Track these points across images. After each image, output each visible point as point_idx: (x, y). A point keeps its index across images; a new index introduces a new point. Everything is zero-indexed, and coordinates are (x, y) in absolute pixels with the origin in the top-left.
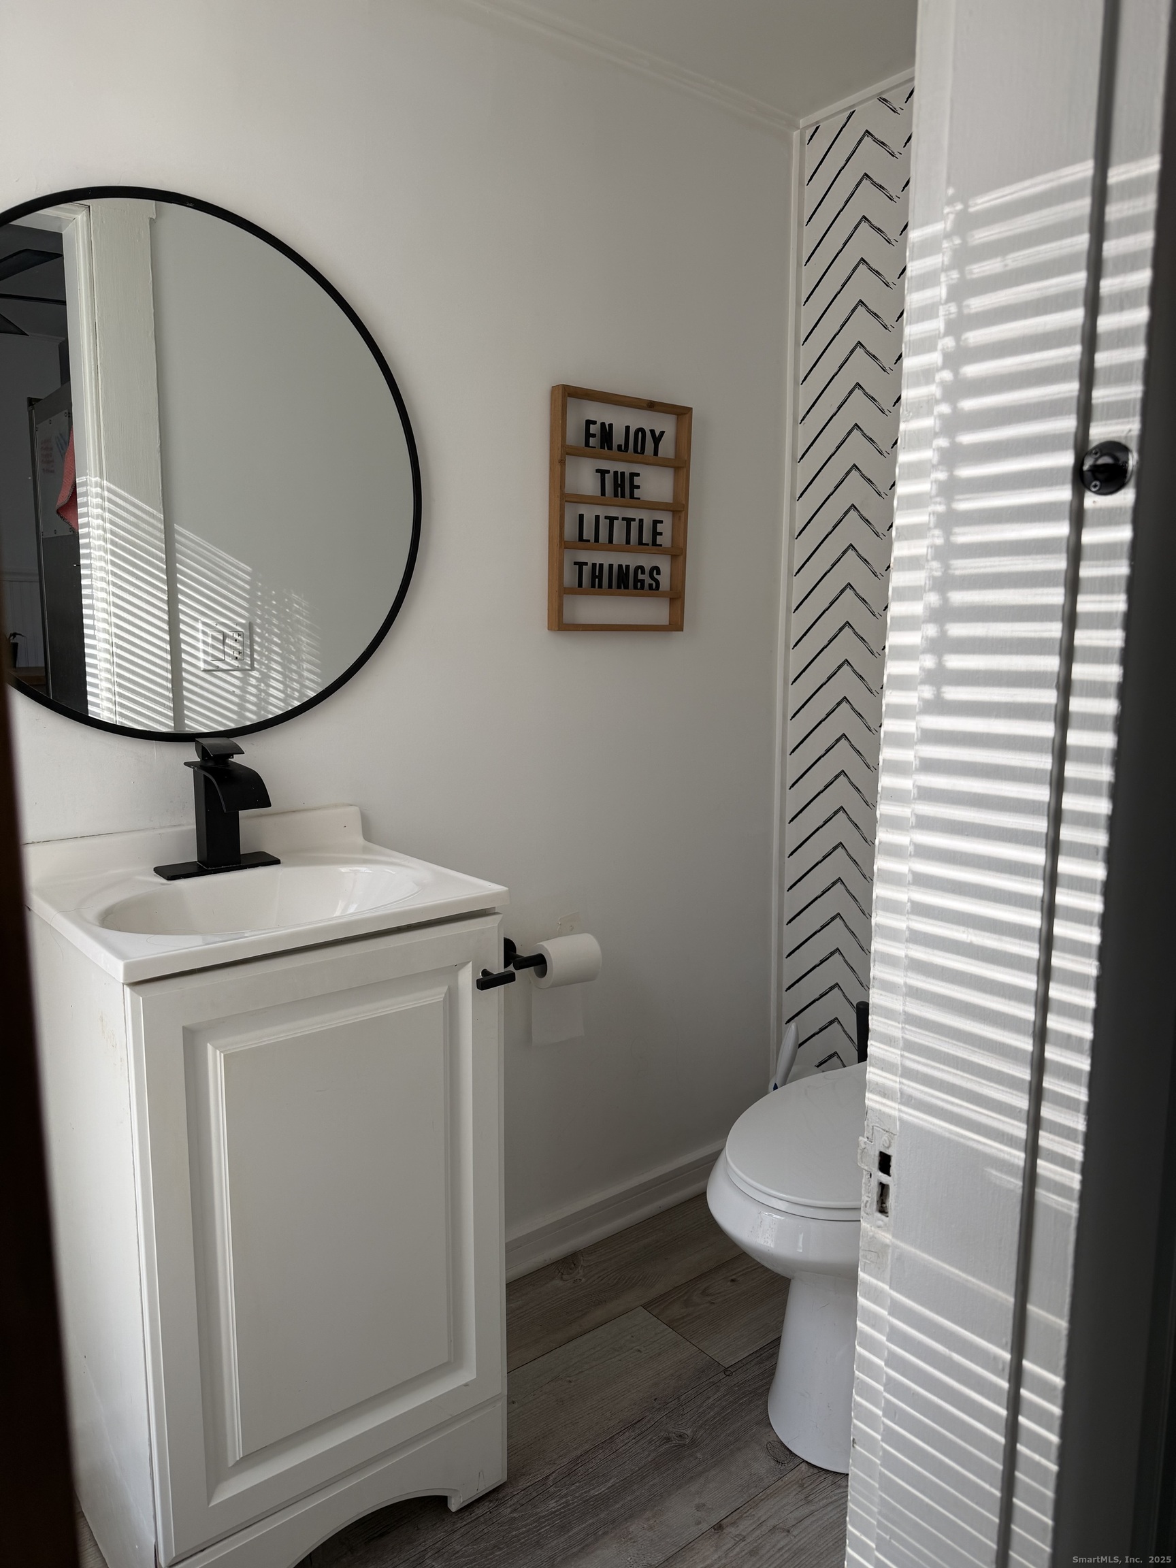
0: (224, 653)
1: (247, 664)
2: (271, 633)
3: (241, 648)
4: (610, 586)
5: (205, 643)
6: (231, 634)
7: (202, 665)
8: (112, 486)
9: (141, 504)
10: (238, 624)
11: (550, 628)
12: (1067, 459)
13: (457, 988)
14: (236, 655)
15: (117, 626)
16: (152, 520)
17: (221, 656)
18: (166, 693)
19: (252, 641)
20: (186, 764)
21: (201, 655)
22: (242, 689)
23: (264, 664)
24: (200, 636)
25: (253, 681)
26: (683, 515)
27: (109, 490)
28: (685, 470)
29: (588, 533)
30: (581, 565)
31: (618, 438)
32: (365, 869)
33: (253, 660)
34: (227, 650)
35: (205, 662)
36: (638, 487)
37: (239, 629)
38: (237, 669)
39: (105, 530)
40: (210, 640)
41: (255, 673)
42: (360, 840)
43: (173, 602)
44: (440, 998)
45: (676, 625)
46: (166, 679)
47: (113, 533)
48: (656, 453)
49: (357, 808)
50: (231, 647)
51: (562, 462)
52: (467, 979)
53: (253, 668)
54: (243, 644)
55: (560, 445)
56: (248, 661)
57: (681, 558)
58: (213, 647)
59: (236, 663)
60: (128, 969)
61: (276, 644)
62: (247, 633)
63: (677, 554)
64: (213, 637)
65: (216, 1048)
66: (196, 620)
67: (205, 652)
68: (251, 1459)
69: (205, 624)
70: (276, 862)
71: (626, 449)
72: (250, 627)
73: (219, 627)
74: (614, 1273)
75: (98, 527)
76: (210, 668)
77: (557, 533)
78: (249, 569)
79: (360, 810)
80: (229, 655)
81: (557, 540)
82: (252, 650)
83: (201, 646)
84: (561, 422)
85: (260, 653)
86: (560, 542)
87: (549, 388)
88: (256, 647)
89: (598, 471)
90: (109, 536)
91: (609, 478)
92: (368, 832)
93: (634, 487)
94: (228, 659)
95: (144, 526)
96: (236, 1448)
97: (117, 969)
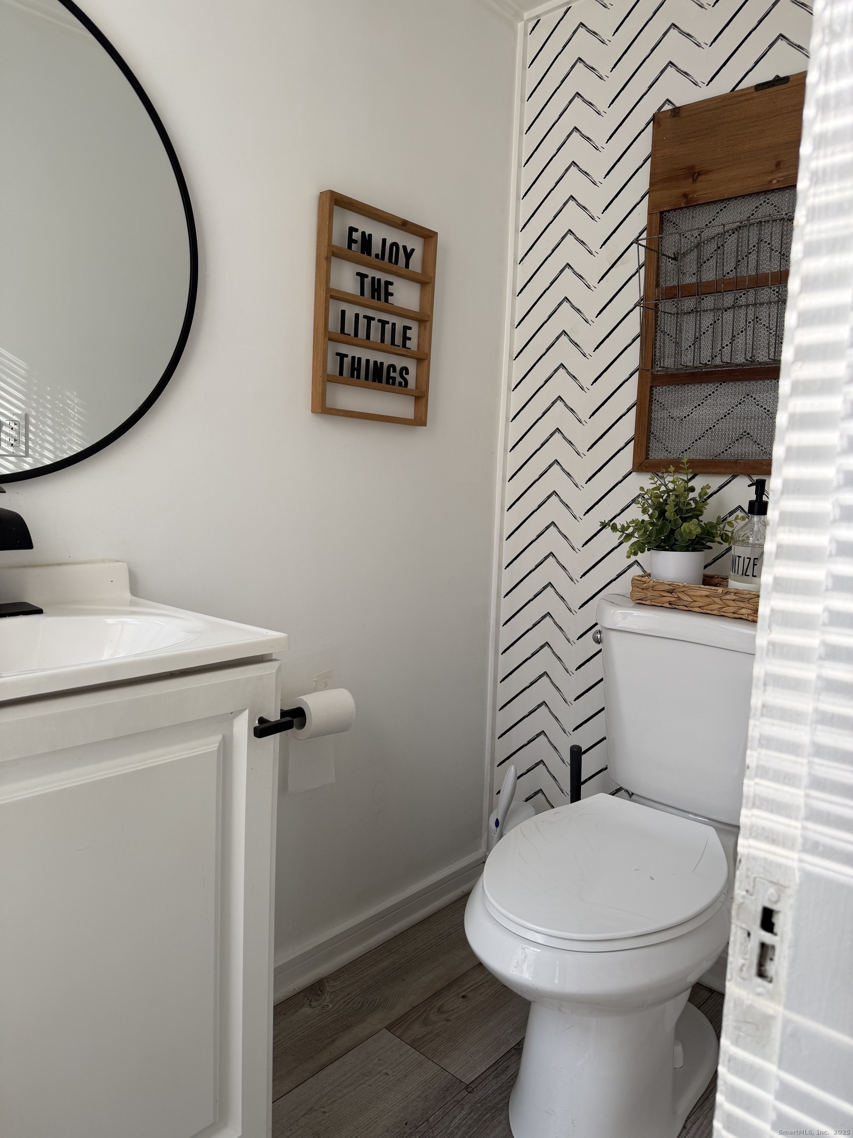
3: (16, 436)
4: (367, 378)
10: (15, 414)
11: (313, 411)
13: (232, 737)
14: (12, 442)
19: (27, 430)
26: (428, 324)
28: (430, 285)
29: (349, 328)
30: (342, 356)
31: (376, 248)
32: (133, 620)
36: (392, 294)
37: (16, 419)
42: (127, 595)
45: (420, 420)
48: (407, 266)
49: (124, 565)
51: (328, 259)
52: (242, 726)
54: (18, 432)
55: (326, 244)
57: (426, 362)
62: (23, 423)
63: (422, 359)
70: (40, 611)
71: (383, 258)
72: (26, 417)
74: (358, 997)
77: (322, 324)
78: (27, 365)
79: (128, 566)
81: (320, 332)
84: (327, 223)
86: (324, 333)
87: (317, 193)
89: (358, 274)
91: (367, 281)
92: (135, 588)
93: (388, 294)
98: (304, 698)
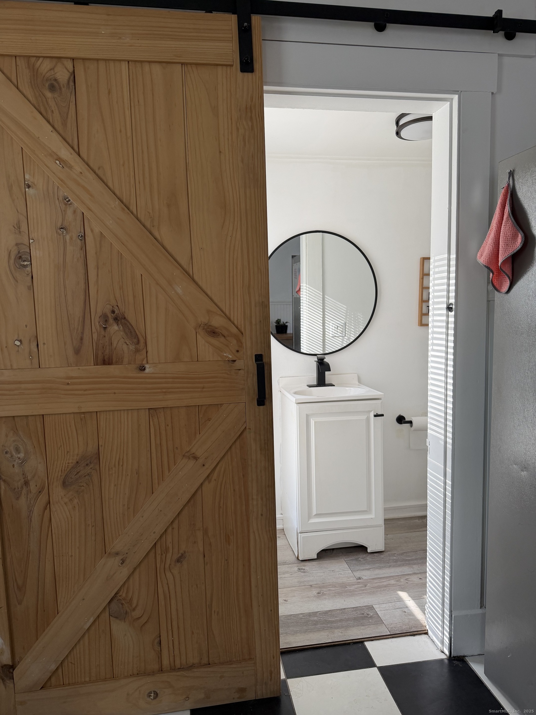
0: (337, 331)
1: (344, 335)
2: (351, 325)
3: (342, 330)
5: (332, 329)
6: (339, 326)
7: (331, 335)
8: (309, 286)
9: (315, 290)
10: (342, 323)
11: (419, 326)
12: (445, 306)
13: (370, 417)
14: (341, 332)
15: (309, 325)
16: (319, 295)
17: (336, 332)
18: (321, 343)
19: (345, 328)
20: (315, 361)
21: (331, 332)
22: (342, 342)
23: (349, 335)
24: (331, 327)
25: (345, 340)
27: (308, 288)
33: (345, 333)
34: (338, 331)
35: (332, 334)
37: (342, 324)
38: (341, 336)
39: (307, 298)
40: (333, 328)
41: (346, 337)
42: (357, 383)
43: (324, 318)
44: (365, 418)
46: (321, 339)
47: (309, 299)
49: (356, 374)
50: (339, 330)
51: (423, 278)
52: (372, 415)
53: (345, 336)
54: (343, 329)
55: (422, 274)
56: (344, 334)
58: (334, 330)
59: (341, 335)
60: (296, 400)
61: (353, 328)
62: (344, 326)
64: (335, 327)
65: (313, 420)
66: (330, 322)
67: (332, 332)
68: (318, 515)
69: (332, 323)
70: (334, 386)
72: (345, 324)
73: (336, 324)
75: (305, 298)
76: (333, 336)
77: (421, 298)
78: (346, 307)
79: (358, 375)
80: (339, 332)
81: (420, 301)
82: (345, 330)
83: (331, 330)
84: (422, 267)
85: (348, 332)
86: (421, 301)
87: (419, 257)
88: (347, 330)
90: (308, 300)
92: (359, 381)
94: (338, 333)
95: (316, 296)
96: (314, 512)
97: (294, 400)
98: (412, 418)
